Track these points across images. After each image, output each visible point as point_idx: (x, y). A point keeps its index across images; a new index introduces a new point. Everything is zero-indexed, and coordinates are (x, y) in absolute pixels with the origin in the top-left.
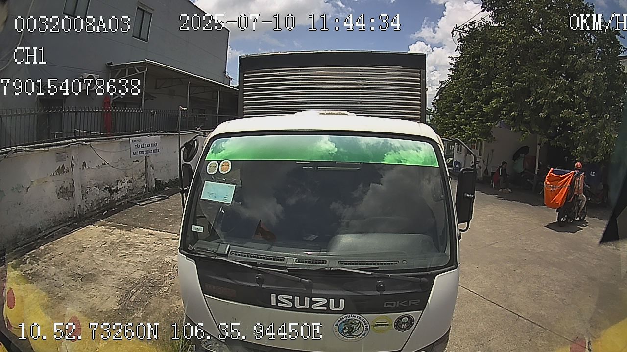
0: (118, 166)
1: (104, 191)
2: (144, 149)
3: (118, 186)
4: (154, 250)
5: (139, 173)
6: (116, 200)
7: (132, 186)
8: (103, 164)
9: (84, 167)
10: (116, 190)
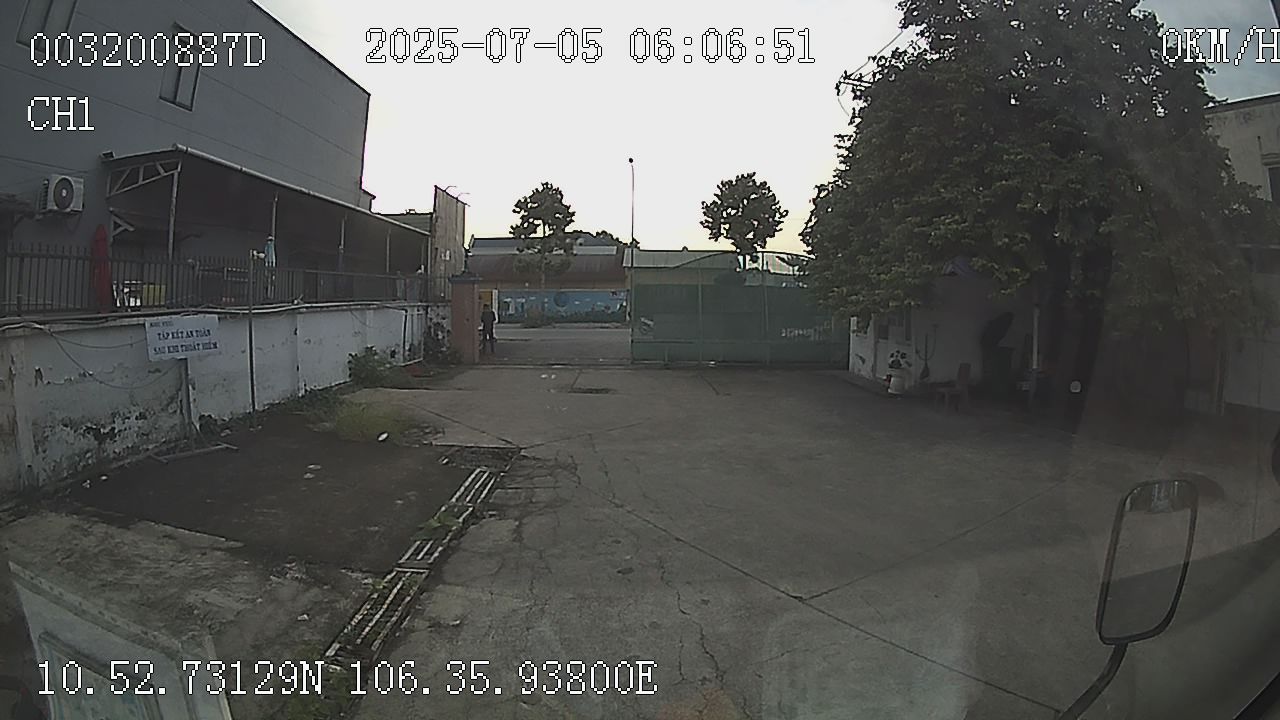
0: (113, 380)
1: (84, 436)
2: (175, 342)
3: (115, 425)
4: (167, 576)
5: (163, 397)
6: (112, 456)
7: (146, 427)
8: (80, 375)
9: (39, 381)
10: (112, 434)
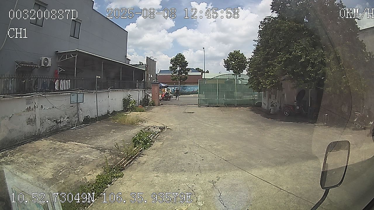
0: (61, 108)
1: (53, 122)
3: (61, 120)
4: (76, 152)
5: (74, 113)
6: (60, 127)
7: (69, 120)
8: (52, 107)
9: (42, 108)
